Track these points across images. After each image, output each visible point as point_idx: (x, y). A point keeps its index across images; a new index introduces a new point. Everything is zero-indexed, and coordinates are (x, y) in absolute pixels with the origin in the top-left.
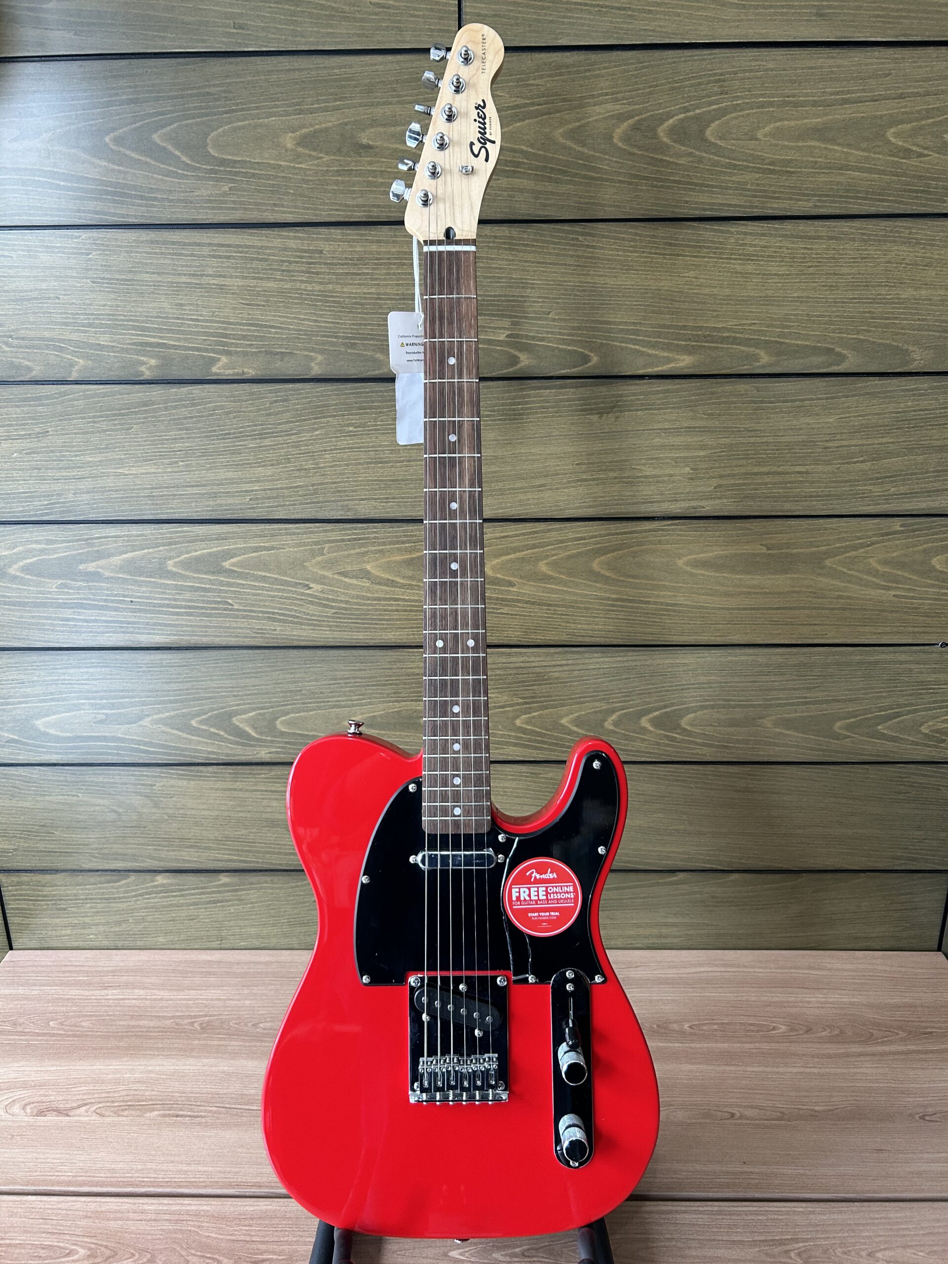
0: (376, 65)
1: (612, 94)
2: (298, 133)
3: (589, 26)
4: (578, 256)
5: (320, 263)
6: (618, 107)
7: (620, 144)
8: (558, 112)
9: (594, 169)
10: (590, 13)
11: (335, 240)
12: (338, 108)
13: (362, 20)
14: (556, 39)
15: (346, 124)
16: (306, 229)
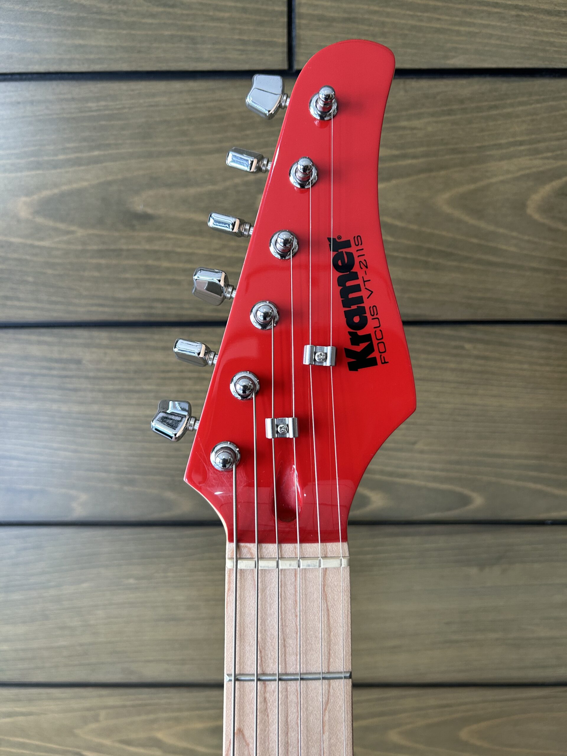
0: (154, 95)
1: (530, 142)
2: (36, 197)
3: (500, 38)
4: (463, 371)
5: (79, 377)
6: (537, 162)
7: (537, 216)
8: (442, 168)
9: (495, 251)
10: (502, 18)
11: (99, 346)
12: (96, 161)
13: (131, 26)
14: (446, 57)
15: (109, 183)
16: (56, 331)
